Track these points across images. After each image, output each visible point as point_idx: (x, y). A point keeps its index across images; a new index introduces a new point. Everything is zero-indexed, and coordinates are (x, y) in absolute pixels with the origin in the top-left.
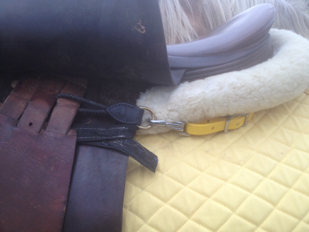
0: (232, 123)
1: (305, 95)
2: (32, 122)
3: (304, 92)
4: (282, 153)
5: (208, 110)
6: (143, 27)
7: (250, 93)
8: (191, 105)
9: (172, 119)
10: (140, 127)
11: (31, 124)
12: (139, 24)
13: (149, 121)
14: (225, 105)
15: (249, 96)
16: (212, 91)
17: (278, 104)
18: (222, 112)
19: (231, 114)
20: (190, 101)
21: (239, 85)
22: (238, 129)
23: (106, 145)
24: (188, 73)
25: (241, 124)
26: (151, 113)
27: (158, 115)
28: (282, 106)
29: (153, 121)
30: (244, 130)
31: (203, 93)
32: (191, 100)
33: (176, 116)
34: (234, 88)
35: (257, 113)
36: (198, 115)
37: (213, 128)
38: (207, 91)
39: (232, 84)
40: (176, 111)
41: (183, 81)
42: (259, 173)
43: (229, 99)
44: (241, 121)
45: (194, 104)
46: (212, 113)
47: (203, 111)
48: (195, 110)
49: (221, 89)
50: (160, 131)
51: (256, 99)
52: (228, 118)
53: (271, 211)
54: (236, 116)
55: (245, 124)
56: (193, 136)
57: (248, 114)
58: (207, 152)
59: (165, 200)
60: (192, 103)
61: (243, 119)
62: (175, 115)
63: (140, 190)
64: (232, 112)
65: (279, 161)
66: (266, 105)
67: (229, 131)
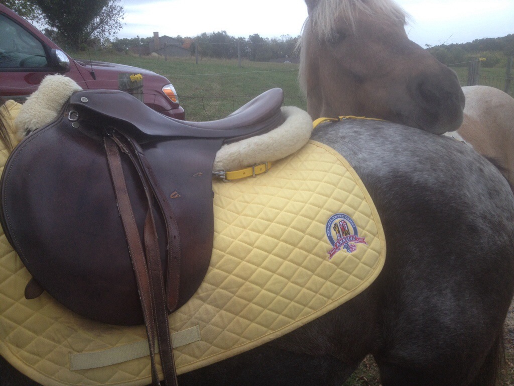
0: (257, 169)
4: (291, 175)
5: (242, 161)
7: (267, 148)
21: (260, 143)
24: (226, 140)
25: (264, 170)
37: (244, 173)
39: (256, 144)
43: (255, 152)
44: (263, 167)
49: (250, 146)
51: (271, 151)
53: (288, 203)
54: (259, 164)
56: (232, 181)
57: (267, 162)
65: (289, 179)
67: (257, 175)
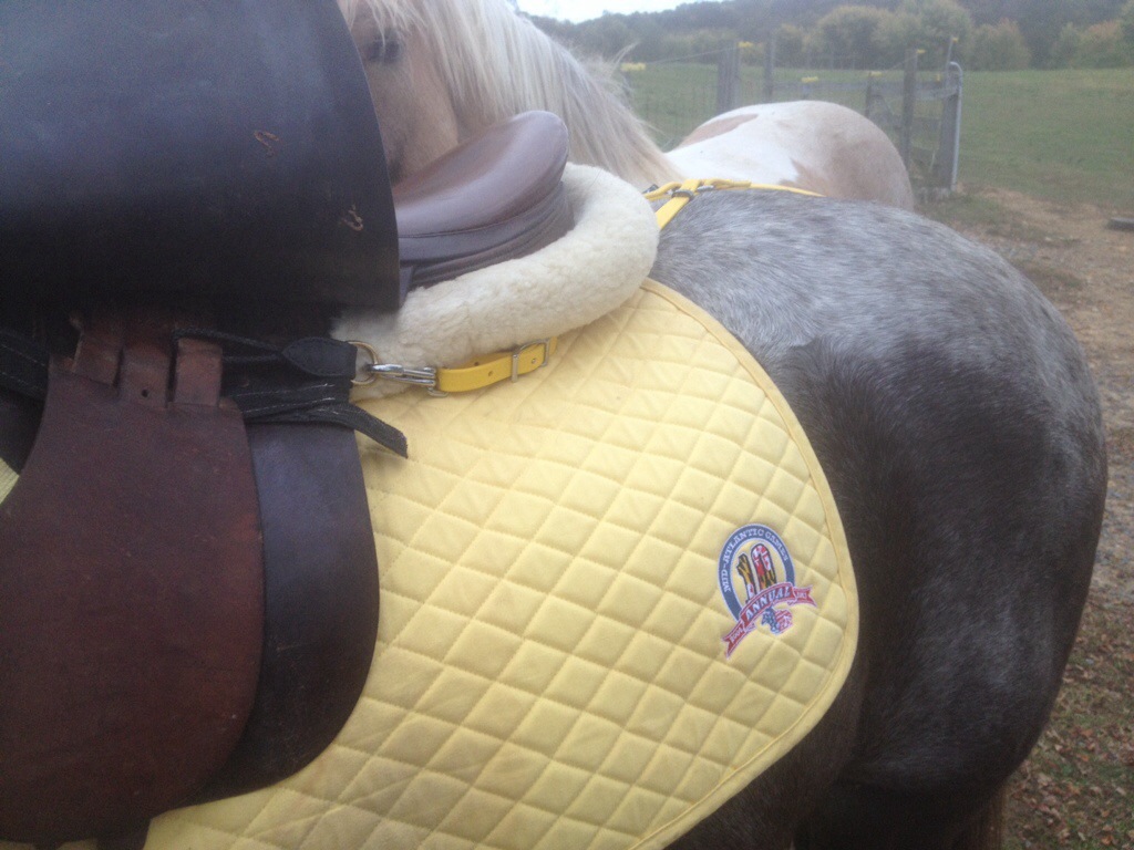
0: (524, 360)
1: (642, 292)
2: (145, 388)
3: (641, 288)
4: (618, 398)
5: (479, 337)
6: (359, 219)
7: (548, 298)
8: (446, 330)
9: (411, 362)
10: (353, 381)
11: (145, 394)
12: (351, 212)
13: (368, 369)
14: (508, 323)
15: (548, 304)
16: (481, 300)
17: (598, 316)
18: (503, 338)
19: (519, 342)
20: (443, 323)
21: (527, 284)
22: (534, 371)
23: (304, 417)
24: (419, 272)
25: (539, 362)
26: (370, 352)
27: (383, 356)
28: (604, 318)
29: (377, 367)
30: (545, 372)
31: (465, 304)
32: (444, 320)
33: (420, 354)
34: (519, 291)
35: (562, 338)
36: (461, 348)
37: (490, 373)
38: (471, 301)
39: (514, 284)
40: (419, 345)
41: (412, 287)
42: (586, 435)
43: (514, 311)
44: (538, 353)
45: (450, 328)
46: (488, 343)
47: (470, 339)
48: (454, 339)
49: (497, 294)
50: (388, 391)
51: (559, 309)
52: (513, 350)
53: (616, 492)
54: (528, 345)
55: (545, 362)
56: (456, 394)
57: (547, 339)
58: (487, 415)
59: (432, 505)
60: (447, 325)
61: (541, 348)
62: (417, 353)
63: (382, 495)
64: (521, 339)
65: (615, 412)
66: (579, 320)
67: (520, 376)
